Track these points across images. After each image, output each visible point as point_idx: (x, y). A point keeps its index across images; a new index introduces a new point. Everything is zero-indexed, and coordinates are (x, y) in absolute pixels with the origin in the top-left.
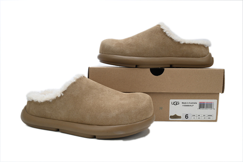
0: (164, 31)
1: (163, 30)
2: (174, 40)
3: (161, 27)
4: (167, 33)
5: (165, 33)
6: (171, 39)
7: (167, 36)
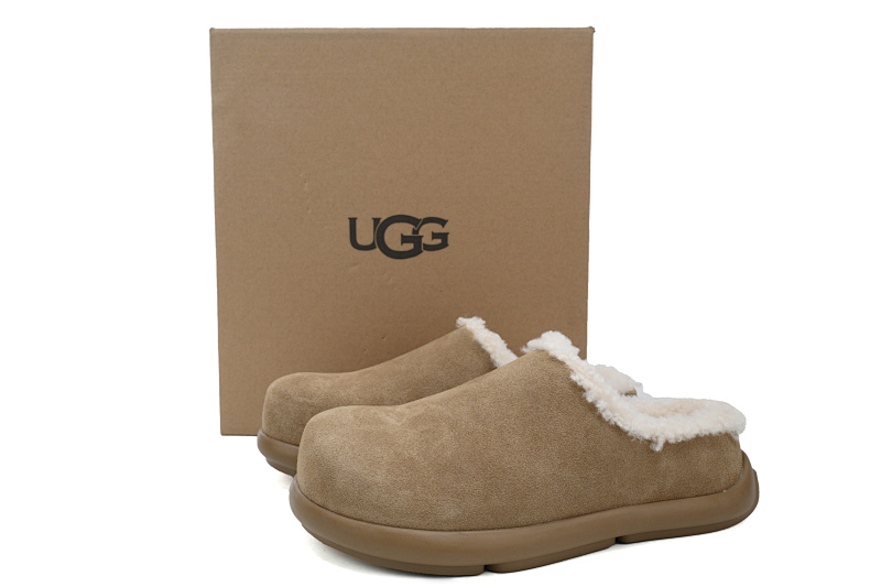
0: (590, 399)
1: (582, 390)
2: (630, 434)
3: (574, 378)
4: (601, 405)
5: (592, 407)
6: (616, 428)
7: (600, 417)
